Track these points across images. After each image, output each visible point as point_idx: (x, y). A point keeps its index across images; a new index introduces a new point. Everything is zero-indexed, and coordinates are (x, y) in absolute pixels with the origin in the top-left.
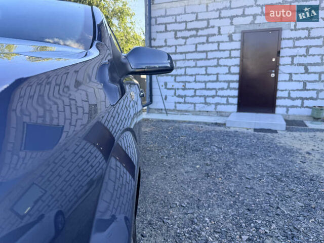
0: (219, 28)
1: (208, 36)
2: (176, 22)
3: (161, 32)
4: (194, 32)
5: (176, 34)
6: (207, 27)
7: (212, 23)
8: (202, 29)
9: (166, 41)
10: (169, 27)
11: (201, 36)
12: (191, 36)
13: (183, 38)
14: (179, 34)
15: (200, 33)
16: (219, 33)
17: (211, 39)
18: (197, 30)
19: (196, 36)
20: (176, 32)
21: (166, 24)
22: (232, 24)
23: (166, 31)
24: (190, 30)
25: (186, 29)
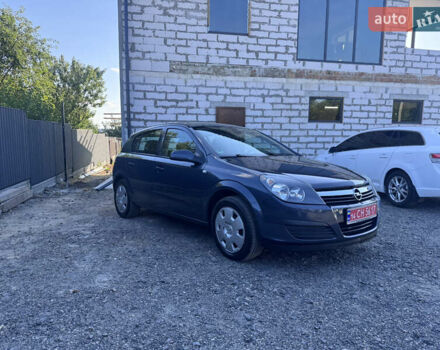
0: (197, 102)
1: (187, 108)
2: (155, 91)
3: (139, 99)
4: (174, 103)
5: (156, 103)
6: (186, 100)
7: (190, 97)
8: (182, 101)
9: (145, 108)
10: (149, 95)
11: (181, 107)
12: (172, 107)
13: (163, 107)
14: (159, 103)
15: (180, 104)
16: (197, 106)
17: (190, 111)
18: (177, 101)
19: (176, 107)
20: (156, 101)
21: (145, 92)
22: (207, 100)
23: (145, 98)
24: (169, 101)
25: (166, 99)
